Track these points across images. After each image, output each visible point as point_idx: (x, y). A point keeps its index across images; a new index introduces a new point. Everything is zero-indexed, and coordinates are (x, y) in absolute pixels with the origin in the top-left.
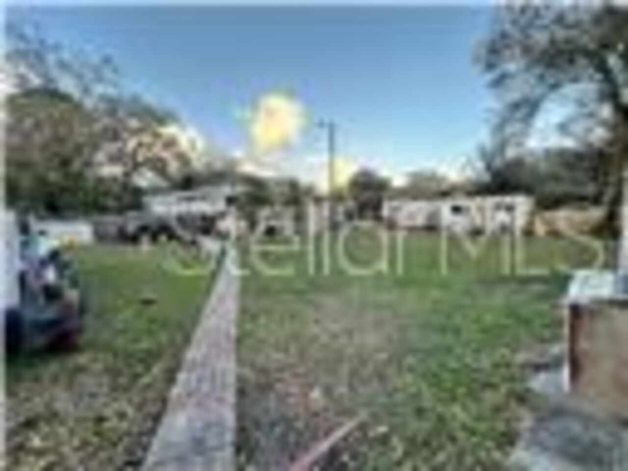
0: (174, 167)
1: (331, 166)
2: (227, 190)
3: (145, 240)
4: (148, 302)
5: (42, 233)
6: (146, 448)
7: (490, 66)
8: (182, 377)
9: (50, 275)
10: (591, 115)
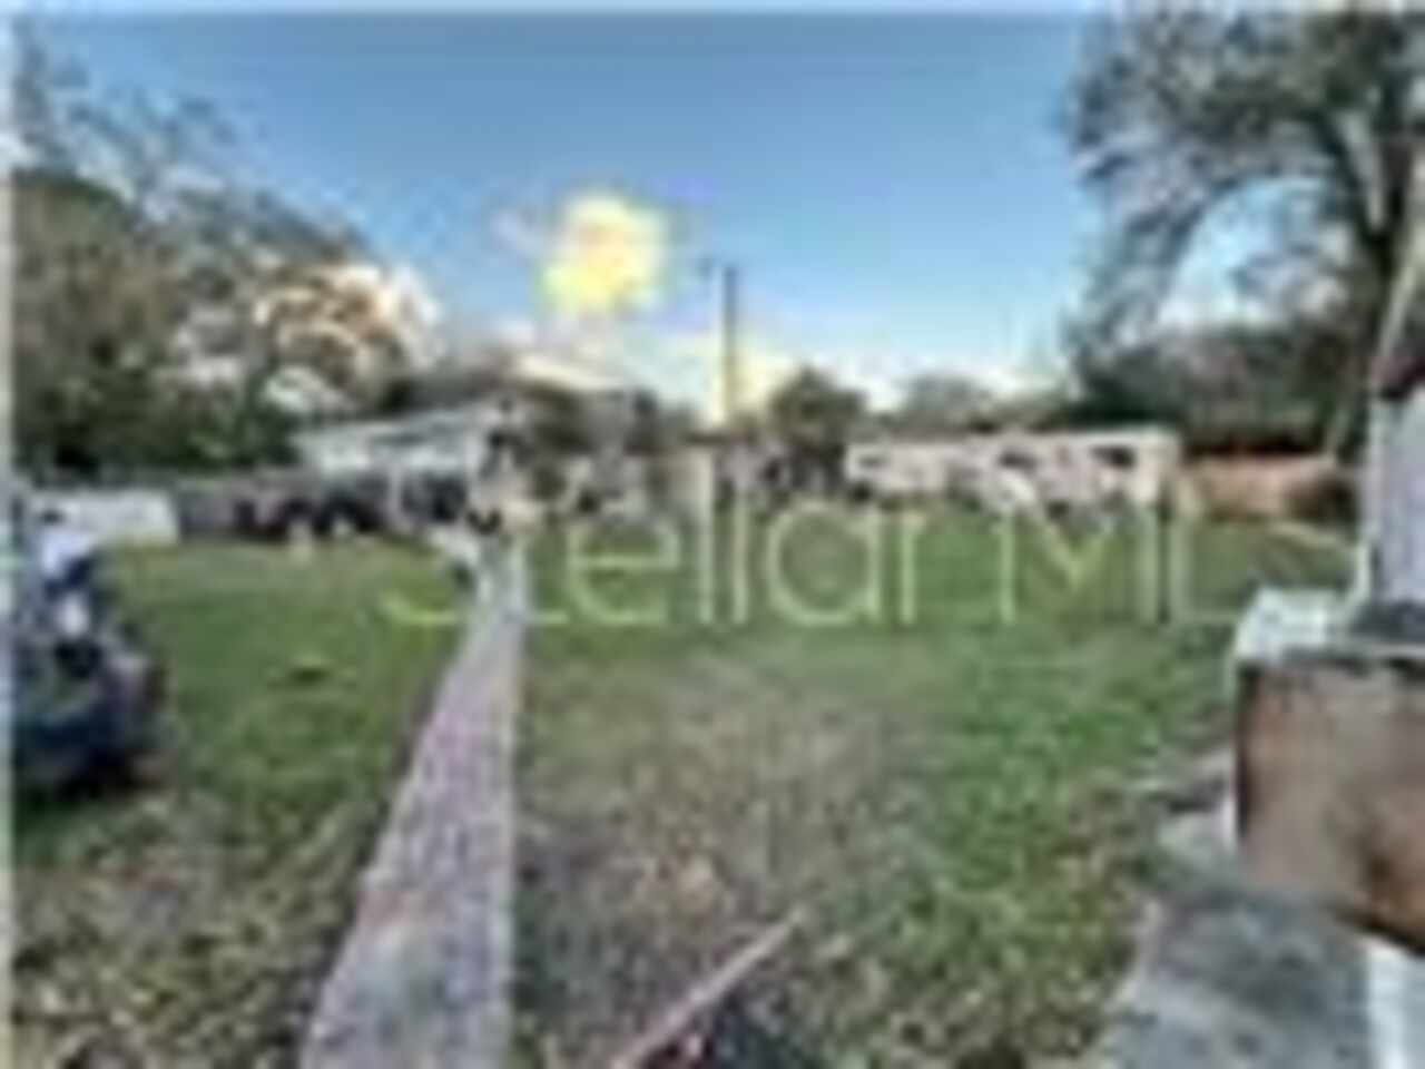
0: (365, 362)
1: (730, 363)
2: (490, 416)
3: (301, 534)
4: (309, 677)
5: (52, 518)
6: (307, 1008)
7: (1089, 137)
8: (391, 844)
9: (73, 618)
10: (1304, 251)
